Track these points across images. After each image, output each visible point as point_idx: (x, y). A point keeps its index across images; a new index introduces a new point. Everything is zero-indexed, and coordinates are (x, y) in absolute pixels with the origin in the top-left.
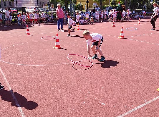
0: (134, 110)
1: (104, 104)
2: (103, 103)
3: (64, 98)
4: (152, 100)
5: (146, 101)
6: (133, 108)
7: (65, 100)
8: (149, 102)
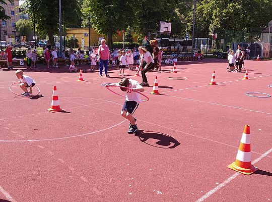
0: (205, 197)
1: (161, 193)
2: (158, 192)
3: (95, 189)
4: (226, 182)
5: (217, 183)
6: (204, 194)
7: (98, 192)
8: (222, 185)
